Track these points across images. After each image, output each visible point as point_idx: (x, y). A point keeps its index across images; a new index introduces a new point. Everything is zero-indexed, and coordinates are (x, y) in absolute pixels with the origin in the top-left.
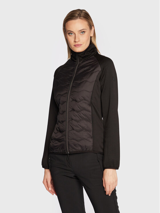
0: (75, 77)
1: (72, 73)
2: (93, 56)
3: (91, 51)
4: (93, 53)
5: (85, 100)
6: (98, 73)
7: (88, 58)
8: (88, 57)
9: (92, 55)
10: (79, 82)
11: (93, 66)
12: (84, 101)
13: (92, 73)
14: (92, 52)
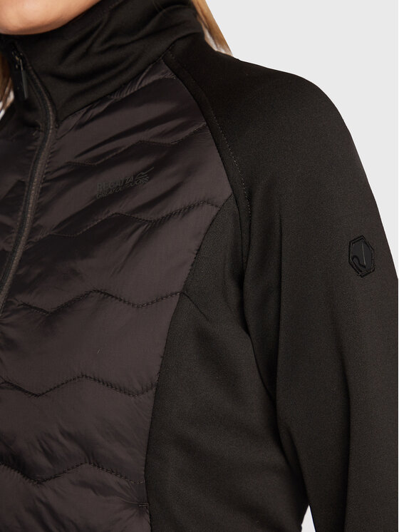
0: (25, 253)
1: (7, 220)
2: (164, 73)
3: (149, 28)
4: (161, 45)
5: (98, 465)
6: (200, 219)
7: (120, 88)
8: (125, 77)
9: (154, 64)
10: (47, 299)
11: (163, 157)
12: (89, 472)
13: (156, 225)
14: (156, 33)
